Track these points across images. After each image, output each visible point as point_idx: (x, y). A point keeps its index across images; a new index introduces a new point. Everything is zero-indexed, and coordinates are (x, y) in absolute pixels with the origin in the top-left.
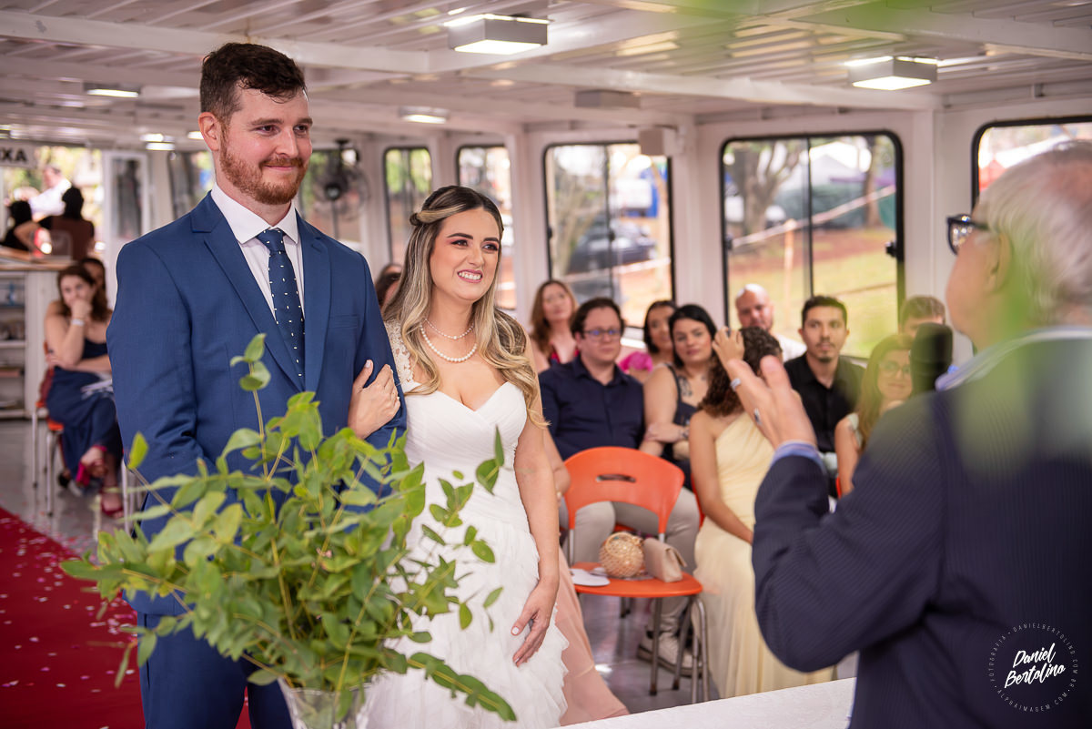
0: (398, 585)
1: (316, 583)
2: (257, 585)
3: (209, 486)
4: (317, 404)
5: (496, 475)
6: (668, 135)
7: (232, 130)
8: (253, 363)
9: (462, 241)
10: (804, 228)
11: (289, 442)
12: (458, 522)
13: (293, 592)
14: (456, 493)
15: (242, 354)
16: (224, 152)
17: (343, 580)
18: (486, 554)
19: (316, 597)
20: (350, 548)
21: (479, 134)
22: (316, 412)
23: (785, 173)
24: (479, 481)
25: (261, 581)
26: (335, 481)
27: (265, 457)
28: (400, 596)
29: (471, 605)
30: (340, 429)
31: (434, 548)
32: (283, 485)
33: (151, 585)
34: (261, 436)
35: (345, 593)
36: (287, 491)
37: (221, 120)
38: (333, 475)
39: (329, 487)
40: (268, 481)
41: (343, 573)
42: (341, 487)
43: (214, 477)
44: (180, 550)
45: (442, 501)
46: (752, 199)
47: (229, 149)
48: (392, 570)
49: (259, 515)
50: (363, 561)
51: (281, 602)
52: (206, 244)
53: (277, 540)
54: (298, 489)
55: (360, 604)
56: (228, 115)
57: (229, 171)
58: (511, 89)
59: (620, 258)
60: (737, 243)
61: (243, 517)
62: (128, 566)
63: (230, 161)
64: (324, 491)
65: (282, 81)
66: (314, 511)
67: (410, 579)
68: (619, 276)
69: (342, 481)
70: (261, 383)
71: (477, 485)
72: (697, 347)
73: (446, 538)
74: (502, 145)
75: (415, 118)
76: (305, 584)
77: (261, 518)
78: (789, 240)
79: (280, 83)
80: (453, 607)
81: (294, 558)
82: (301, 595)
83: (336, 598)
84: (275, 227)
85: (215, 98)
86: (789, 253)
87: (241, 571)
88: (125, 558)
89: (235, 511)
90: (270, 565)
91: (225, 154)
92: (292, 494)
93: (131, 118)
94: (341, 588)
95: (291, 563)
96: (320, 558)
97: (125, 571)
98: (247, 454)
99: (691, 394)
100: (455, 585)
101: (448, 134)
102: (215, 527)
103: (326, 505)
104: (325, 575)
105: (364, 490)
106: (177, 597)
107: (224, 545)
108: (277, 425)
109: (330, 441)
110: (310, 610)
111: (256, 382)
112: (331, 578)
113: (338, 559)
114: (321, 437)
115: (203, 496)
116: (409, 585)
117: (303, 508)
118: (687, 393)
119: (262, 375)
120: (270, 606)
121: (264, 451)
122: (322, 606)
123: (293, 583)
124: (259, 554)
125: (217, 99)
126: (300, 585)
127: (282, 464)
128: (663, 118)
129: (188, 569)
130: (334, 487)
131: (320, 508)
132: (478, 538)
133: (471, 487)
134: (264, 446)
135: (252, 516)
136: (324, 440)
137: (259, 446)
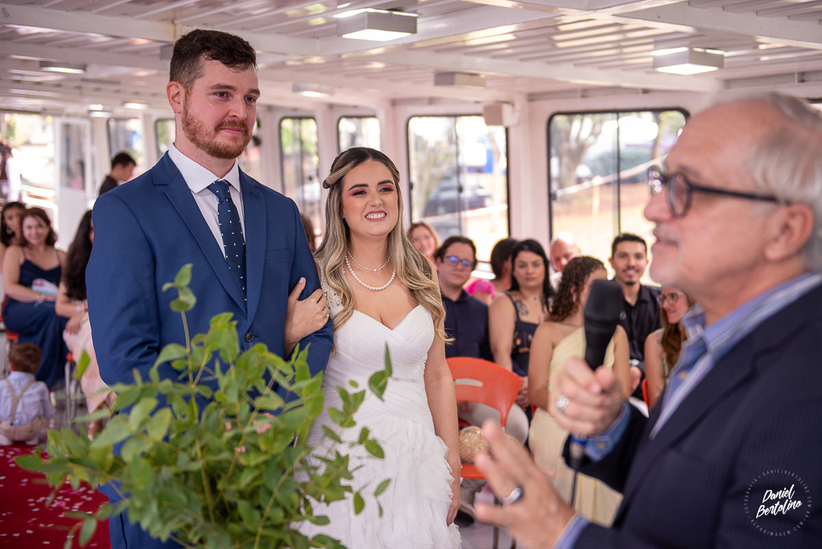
0: (303, 477)
1: (234, 474)
2: (183, 477)
3: (144, 393)
4: (235, 323)
5: (385, 384)
6: (507, 109)
7: (193, 95)
8: (182, 288)
9: (360, 191)
10: (614, 182)
11: (211, 355)
12: (352, 424)
13: (213, 483)
14: (351, 399)
15: (172, 281)
16: (186, 112)
17: (256, 473)
18: (376, 450)
19: (233, 487)
20: (263, 447)
21: (356, 107)
22: (234, 330)
23: (591, 139)
24: (371, 389)
25: (186, 473)
26: (249, 388)
27: (190, 368)
28: (304, 485)
29: (363, 495)
30: (253, 344)
31: (333, 446)
32: (206, 392)
33: (92, 477)
34: (188, 350)
35: (257, 483)
36: (208, 396)
37: (185, 87)
38: (247, 384)
39: (244, 394)
40: (193, 388)
41: (257, 467)
42: (254, 394)
43: (148, 385)
44: (118, 447)
45: (339, 405)
46: (566, 160)
47: (190, 111)
48: (296, 464)
49: (184, 416)
50: (274, 457)
51: (203, 491)
52: (165, 194)
53: (200, 438)
54: (218, 395)
55: (270, 493)
56: (192, 81)
57: (188, 130)
58: (382, 71)
59: (467, 205)
60: (559, 193)
61: (172, 418)
62: (73, 461)
63: (190, 121)
64: (240, 397)
65: (238, 55)
66: (231, 414)
67: (312, 472)
68: (466, 219)
69: (254, 388)
70: (188, 305)
71: (368, 392)
72: (534, 276)
73: (343, 438)
74: (374, 116)
75: (307, 94)
76: (223, 476)
77: (187, 419)
78: (596, 192)
79: (236, 57)
80: (347, 494)
81: (215, 454)
82: (220, 485)
83: (249, 489)
84: (223, 179)
85: (182, 69)
86: (596, 202)
87: (168, 465)
88: (70, 452)
89: (165, 414)
90: (193, 459)
91: (186, 116)
92: (212, 399)
93: (78, 91)
94: (255, 479)
95: (212, 458)
96: (236, 454)
97: (70, 465)
98: (176, 365)
99: (527, 313)
100: (350, 477)
101: (331, 106)
102: (148, 427)
103: (242, 410)
104: (240, 468)
105: (273, 395)
106: (114, 486)
107: (156, 443)
108: (200, 340)
109: (245, 354)
110: (228, 498)
111: (183, 304)
112: (246, 471)
113: (252, 456)
114: (238, 350)
115: (137, 401)
116: (311, 477)
117: (222, 411)
118: (524, 312)
119: (189, 299)
120: (195, 495)
121: (190, 363)
122: (237, 495)
123: (213, 475)
124: (184, 450)
125: (184, 69)
126: (219, 477)
127: (205, 374)
128: (502, 96)
129: (124, 464)
130: (249, 393)
131: (237, 410)
132: (370, 437)
133: (363, 393)
134: (190, 358)
135: (179, 417)
136: (240, 354)
137: (186, 358)
